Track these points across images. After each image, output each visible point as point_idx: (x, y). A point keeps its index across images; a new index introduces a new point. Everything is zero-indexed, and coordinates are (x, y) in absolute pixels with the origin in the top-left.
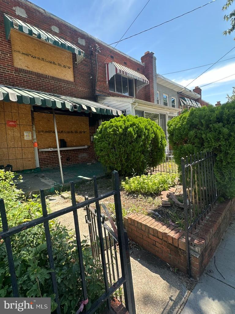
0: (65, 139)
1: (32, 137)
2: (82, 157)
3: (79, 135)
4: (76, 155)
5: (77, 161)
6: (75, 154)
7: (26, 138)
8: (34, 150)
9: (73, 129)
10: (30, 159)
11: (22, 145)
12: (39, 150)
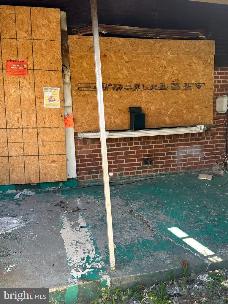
0: (143, 106)
1: (63, 100)
2: (184, 156)
3: (183, 96)
4: (169, 150)
5: (170, 166)
6: (167, 146)
7: (47, 104)
8: (65, 136)
9: (166, 78)
10: (55, 158)
11: (38, 121)
12: (79, 135)
